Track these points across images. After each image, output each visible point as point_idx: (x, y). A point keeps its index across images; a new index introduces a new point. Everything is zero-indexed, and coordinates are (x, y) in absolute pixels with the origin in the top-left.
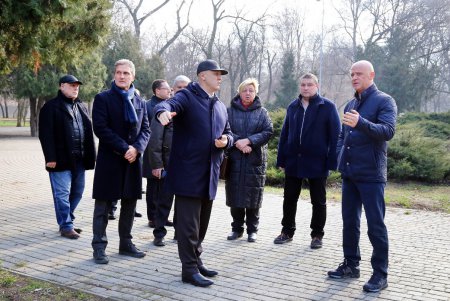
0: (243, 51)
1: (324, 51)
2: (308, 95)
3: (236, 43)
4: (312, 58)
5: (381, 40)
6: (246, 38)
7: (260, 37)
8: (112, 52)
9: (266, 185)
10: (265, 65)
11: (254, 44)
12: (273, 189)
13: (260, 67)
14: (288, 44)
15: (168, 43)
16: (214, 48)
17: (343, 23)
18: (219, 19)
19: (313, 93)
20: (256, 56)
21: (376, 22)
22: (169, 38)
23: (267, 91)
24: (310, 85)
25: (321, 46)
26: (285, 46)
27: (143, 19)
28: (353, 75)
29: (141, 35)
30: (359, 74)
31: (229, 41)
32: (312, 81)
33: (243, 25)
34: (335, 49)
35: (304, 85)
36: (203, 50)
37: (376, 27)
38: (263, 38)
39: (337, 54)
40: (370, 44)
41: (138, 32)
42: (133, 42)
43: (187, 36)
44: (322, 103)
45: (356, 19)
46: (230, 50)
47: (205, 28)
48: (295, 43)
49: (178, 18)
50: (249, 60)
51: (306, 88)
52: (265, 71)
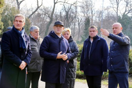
0: (67, 17)
1: (104, 18)
2: (93, 36)
3: (64, 14)
4: (98, 21)
5: (129, 14)
6: (68, 11)
7: (74, 11)
8: (6, 16)
9: (76, 78)
10: (77, 24)
11: (72, 14)
12: (80, 80)
13: (75, 25)
14: (87, 15)
15: (33, 13)
16: (54, 16)
17: (112, 6)
18: (56, 3)
19: (95, 35)
20: (73, 20)
21: (127, 6)
22: (33, 11)
23: (77, 35)
24: (94, 31)
25: (102, 16)
26: (86, 15)
27: (21, 2)
28: (113, 29)
29: (20, 9)
30: (116, 28)
31: (61, 13)
32: (94, 29)
33: (67, 6)
34: (108, 17)
35: (91, 31)
36: (49, 16)
37: (127, 8)
38: (76, 12)
39: (109, 20)
40: (124, 15)
41: (19, 8)
42: (16, 12)
43: (41, 10)
44: (99, 39)
45: (118, 4)
46: (61, 17)
47: (50, 7)
48: (90, 14)
49: (38, 2)
50: (70, 21)
51: (92, 33)
52: (77, 26)
